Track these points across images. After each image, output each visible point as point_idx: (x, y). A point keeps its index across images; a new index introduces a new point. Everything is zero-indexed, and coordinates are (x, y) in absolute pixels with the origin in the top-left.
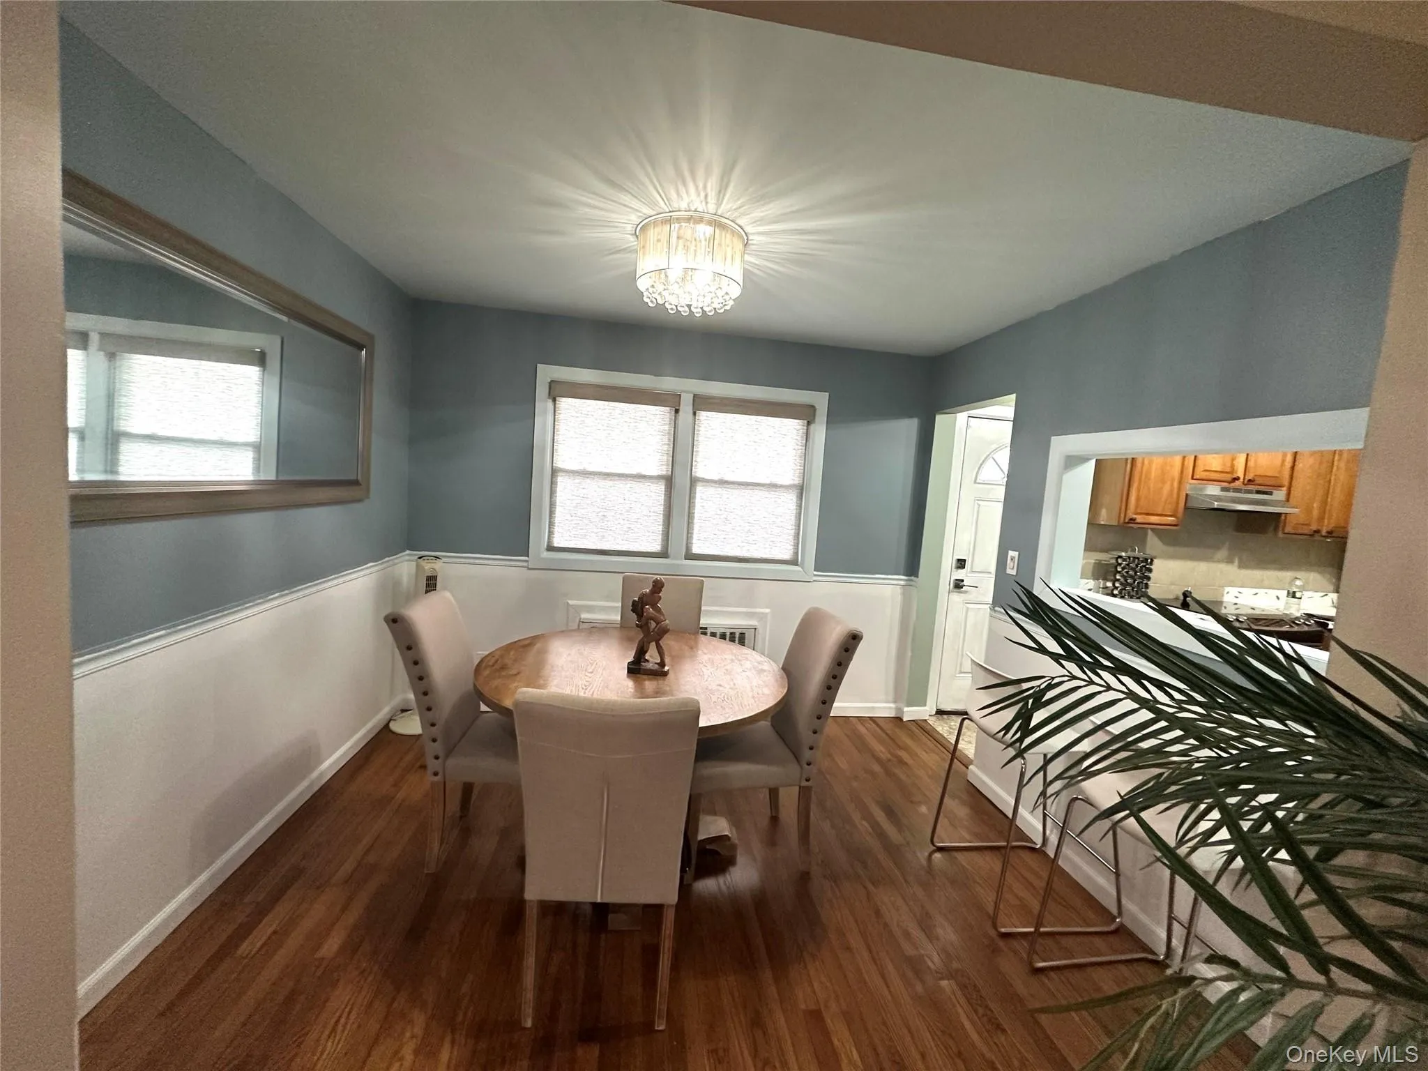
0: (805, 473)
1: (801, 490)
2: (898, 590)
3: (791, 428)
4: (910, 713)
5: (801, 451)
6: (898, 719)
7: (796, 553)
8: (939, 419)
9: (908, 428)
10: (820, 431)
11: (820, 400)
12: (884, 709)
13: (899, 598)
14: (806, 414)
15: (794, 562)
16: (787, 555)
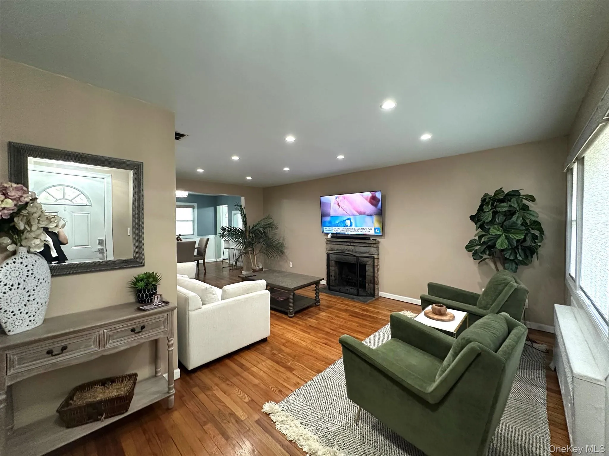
0: (194, 218)
1: (193, 221)
2: (214, 238)
3: (190, 210)
4: (219, 260)
5: (192, 213)
6: (217, 261)
7: (193, 233)
8: (218, 207)
9: (212, 209)
10: (196, 210)
11: (195, 205)
12: (214, 260)
13: (214, 239)
14: (193, 207)
15: (193, 235)
16: (192, 233)
